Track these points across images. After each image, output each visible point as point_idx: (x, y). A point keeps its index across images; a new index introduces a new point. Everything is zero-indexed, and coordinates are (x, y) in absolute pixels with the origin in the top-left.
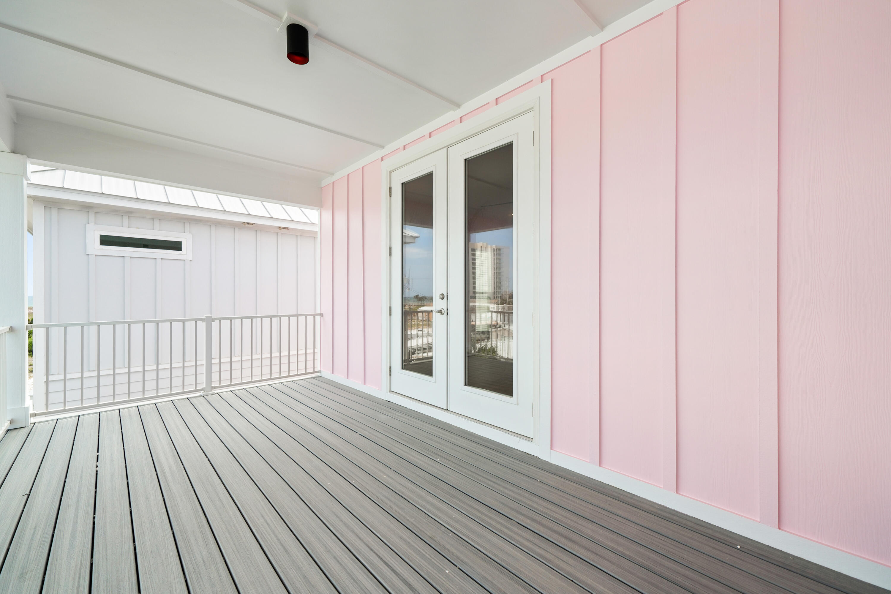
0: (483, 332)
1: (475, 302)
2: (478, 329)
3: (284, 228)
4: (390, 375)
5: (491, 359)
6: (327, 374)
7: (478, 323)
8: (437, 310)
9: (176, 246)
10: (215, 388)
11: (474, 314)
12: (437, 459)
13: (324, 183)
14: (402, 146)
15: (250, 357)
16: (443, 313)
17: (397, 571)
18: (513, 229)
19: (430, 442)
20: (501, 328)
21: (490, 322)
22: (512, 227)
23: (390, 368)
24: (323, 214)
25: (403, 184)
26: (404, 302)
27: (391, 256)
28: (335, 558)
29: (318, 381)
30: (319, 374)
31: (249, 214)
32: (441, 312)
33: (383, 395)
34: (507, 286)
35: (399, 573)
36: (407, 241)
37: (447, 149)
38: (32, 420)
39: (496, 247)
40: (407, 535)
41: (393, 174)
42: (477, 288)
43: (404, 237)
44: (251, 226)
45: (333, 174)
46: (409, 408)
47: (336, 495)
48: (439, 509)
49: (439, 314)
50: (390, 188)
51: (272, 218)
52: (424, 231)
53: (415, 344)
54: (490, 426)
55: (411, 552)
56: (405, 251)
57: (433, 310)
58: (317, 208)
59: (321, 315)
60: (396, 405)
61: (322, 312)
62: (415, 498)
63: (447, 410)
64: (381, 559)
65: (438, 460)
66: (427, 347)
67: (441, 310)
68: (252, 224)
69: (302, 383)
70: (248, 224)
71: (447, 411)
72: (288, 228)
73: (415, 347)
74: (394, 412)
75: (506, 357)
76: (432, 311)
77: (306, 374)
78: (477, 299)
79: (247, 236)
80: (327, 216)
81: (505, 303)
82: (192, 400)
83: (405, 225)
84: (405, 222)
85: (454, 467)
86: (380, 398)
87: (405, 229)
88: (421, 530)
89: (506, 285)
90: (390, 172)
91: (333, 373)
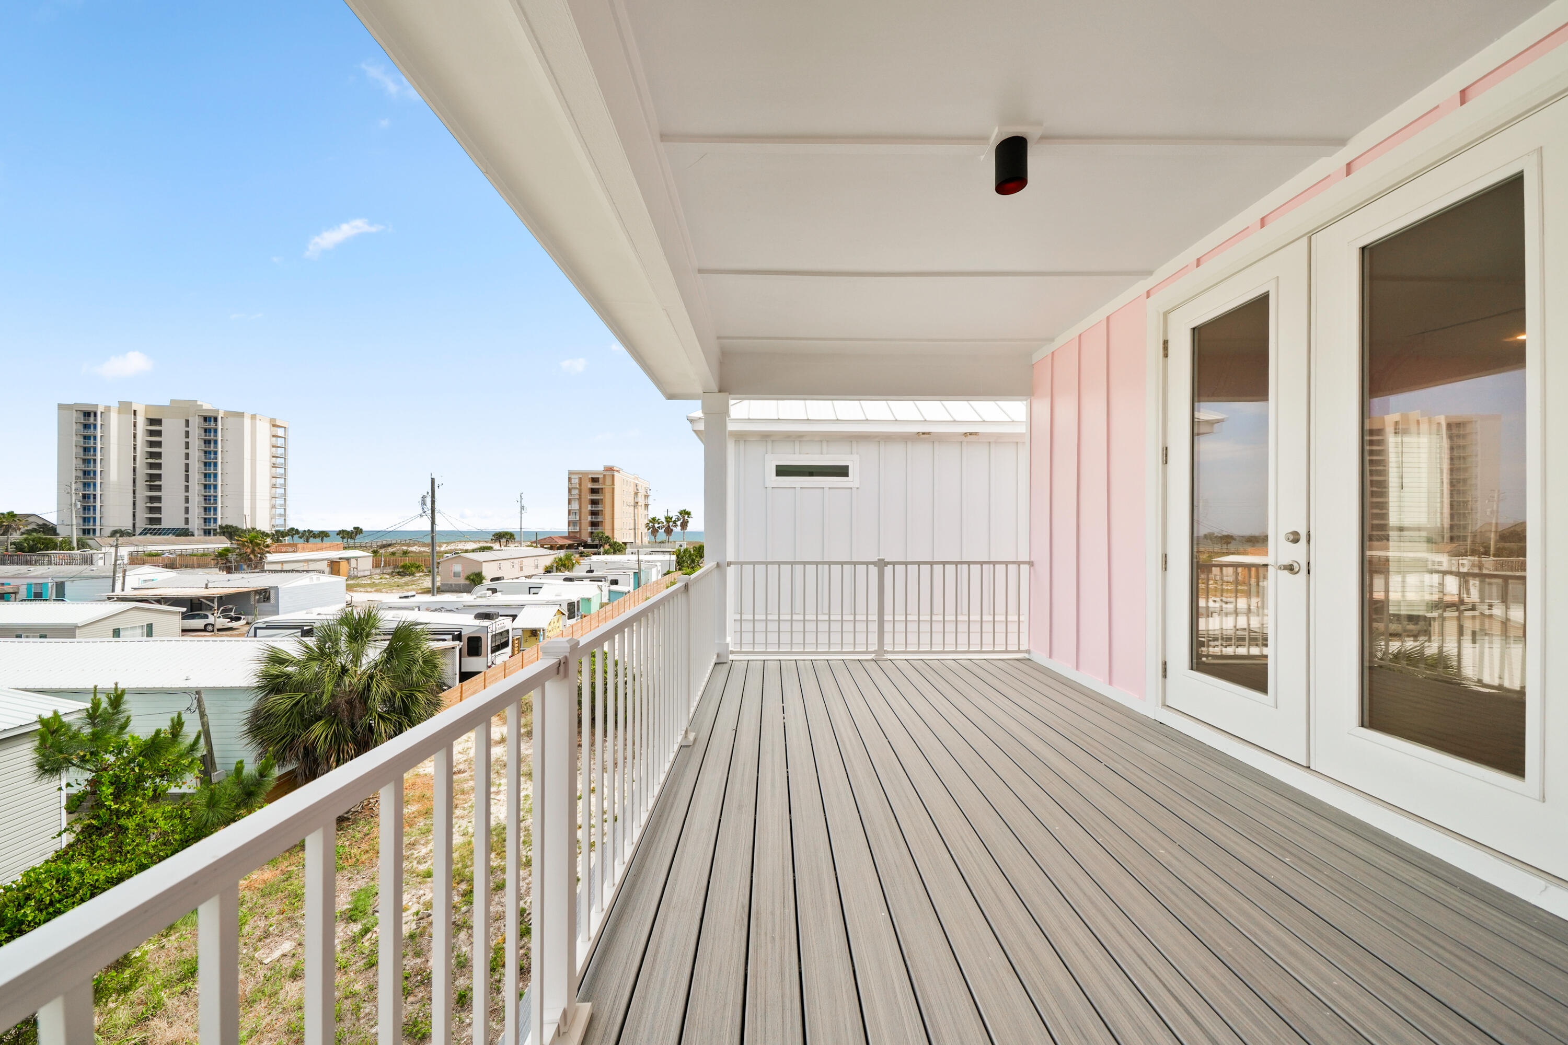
0: (1411, 618)
1: (1387, 549)
2: (1392, 610)
3: (971, 434)
4: (1165, 676)
5: (1436, 680)
6: (1040, 657)
7: (1394, 596)
8: (1279, 565)
9: (842, 471)
10: (888, 652)
11: (1382, 576)
12: (1285, 857)
13: (1037, 357)
14: (1194, 259)
15: (929, 617)
16: (1296, 570)
17: (1200, 1020)
18: (1525, 372)
19: (1264, 820)
20: (1476, 613)
21: (1435, 597)
22: (1524, 366)
23: (1165, 664)
24: (1035, 406)
25: (1194, 329)
26: (1195, 547)
27: (1166, 463)
28: (1077, 944)
29: (1025, 666)
30: (1026, 656)
31: (925, 420)
32: (1290, 568)
33: (1150, 709)
34: (1492, 512)
35: (1205, 1027)
36: (1202, 431)
37: (1310, 238)
38: (732, 657)
39: (1447, 417)
40: (1217, 969)
41: (1171, 316)
42: (1391, 519)
43: (1196, 424)
44: (928, 436)
45: (1052, 340)
46: (1208, 744)
47: (1070, 849)
48: (1293, 953)
49: (1286, 572)
50: (1166, 343)
51: (955, 421)
52: (1245, 409)
53: (1217, 627)
54: (1444, 830)
55: (1229, 1002)
56: (1199, 452)
57: (1269, 563)
58: (1024, 397)
59: (1031, 564)
60: (1177, 733)
61: (1032, 560)
62: (1232, 911)
63: (1309, 767)
64: (1164, 985)
65: (1287, 860)
66: (1247, 637)
67: (1291, 565)
68: (929, 433)
69: (1000, 664)
70: (923, 433)
71: (1307, 770)
72: (976, 434)
73: (1217, 632)
74: (1173, 743)
75: (1496, 682)
76: (1266, 566)
77: (1006, 652)
78: (1391, 543)
79: (922, 451)
80: (1042, 407)
81: (1487, 553)
82: (864, 663)
83: (1199, 401)
84: (1199, 396)
85: (1330, 886)
86: (1142, 713)
87: (1199, 411)
88: (1251, 975)
89: (1489, 510)
90: (1166, 314)
91: (1050, 656)
